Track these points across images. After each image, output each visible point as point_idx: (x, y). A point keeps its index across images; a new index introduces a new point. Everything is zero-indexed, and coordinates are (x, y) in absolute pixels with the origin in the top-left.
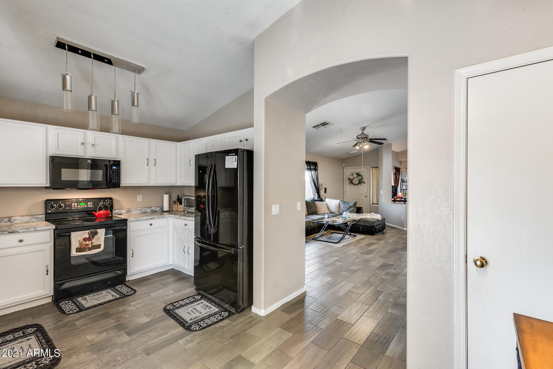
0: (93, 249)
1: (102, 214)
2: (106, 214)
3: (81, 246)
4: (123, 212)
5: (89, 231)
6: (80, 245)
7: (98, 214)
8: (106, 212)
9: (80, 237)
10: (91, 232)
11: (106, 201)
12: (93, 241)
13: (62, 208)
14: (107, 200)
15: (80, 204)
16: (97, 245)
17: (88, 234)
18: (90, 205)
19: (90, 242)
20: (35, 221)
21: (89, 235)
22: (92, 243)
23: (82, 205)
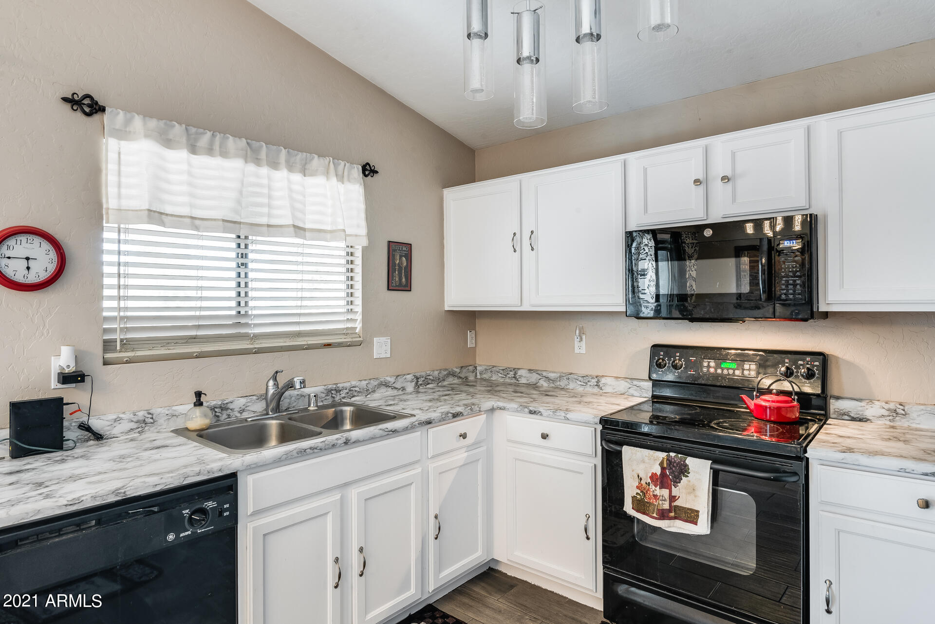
0: (675, 518)
1: (766, 407)
2: (779, 409)
3: (645, 496)
4: (870, 411)
5: (664, 455)
6: (639, 491)
7: (755, 404)
8: (778, 402)
9: (642, 466)
10: (670, 461)
11: (800, 362)
12: (675, 491)
13: (680, 371)
14: (803, 360)
15: (724, 365)
16: (688, 509)
17: (661, 464)
18: (749, 370)
19: (665, 492)
20: (636, 393)
21: (663, 469)
22: (672, 498)
23: (728, 369)
